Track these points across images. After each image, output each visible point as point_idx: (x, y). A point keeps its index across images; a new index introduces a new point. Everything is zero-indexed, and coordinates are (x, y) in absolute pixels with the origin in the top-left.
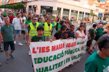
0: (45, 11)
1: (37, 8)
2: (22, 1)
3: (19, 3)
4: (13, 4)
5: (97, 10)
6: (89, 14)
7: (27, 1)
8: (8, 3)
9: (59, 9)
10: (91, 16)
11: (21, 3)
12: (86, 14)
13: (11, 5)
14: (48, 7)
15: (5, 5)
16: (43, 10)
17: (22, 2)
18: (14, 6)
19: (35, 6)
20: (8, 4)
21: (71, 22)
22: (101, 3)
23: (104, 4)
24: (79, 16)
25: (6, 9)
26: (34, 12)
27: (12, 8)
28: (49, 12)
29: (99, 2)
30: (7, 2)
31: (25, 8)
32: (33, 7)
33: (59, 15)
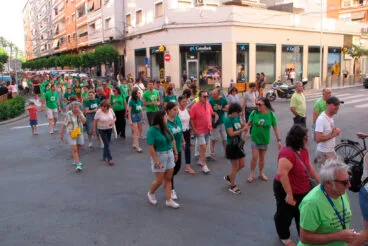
0: (197, 61)
1: (168, 55)
2: (111, 38)
3: (100, 44)
4: (75, 51)
5: (366, 32)
7: (128, 35)
8: (57, 48)
9: (243, 48)
10: (350, 58)
11: (108, 42)
13: (67, 55)
14: (205, 48)
15: (47, 57)
16: (189, 58)
17: (112, 41)
18: (84, 57)
19: (161, 49)
20: (58, 54)
29: (362, 1)
30: (55, 45)
31: (123, 58)
32: (151, 53)
33: (243, 69)
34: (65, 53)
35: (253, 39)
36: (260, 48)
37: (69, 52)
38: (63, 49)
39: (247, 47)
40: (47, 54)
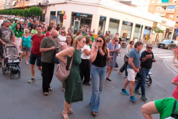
0: (79, 21)
1: (65, 16)
2: (40, 4)
3: (35, 6)
4: (23, 8)
5: (164, 22)
6: (150, 29)
7: (49, 4)
8: (14, 5)
9: (103, 18)
10: (155, 33)
11: (38, 6)
12: (146, 28)
13: (19, 10)
14: (84, 16)
16: (75, 19)
17: (40, 5)
18: (25, 11)
19: (63, 13)
20: (14, 9)
21: (125, 42)
22: (168, 10)
23: (173, 12)
24: (135, 31)
25: (11, 16)
26: (59, 22)
27: (21, 15)
28: (86, 23)
29: (165, 9)
31: (44, 15)
32: (58, 14)
33: (101, 29)
34: (18, 8)
35: (109, 15)
36: (112, 20)
37: (20, 8)
38: (17, 6)
39: (105, 18)
40: (9, 8)
